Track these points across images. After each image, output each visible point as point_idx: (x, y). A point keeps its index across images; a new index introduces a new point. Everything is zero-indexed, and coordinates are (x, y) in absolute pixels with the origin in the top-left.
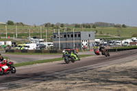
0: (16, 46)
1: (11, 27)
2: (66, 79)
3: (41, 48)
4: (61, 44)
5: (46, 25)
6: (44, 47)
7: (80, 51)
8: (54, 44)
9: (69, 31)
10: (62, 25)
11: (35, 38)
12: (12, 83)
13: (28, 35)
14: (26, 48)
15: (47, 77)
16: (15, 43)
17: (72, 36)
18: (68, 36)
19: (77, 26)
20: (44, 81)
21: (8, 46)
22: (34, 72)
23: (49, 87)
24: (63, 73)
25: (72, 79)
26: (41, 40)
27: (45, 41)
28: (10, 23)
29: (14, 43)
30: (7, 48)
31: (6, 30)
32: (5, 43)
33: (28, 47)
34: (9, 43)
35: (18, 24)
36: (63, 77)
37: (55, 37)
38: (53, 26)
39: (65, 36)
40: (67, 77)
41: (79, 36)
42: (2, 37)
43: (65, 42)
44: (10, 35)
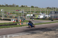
0: (35, 16)
1: (33, 9)
2: (56, 31)
3: (45, 17)
4: (54, 16)
5: (48, 8)
8: (51, 16)
9: (57, 11)
11: (42, 13)
12: (33, 31)
13: (40, 12)
14: (39, 17)
15: (48, 29)
16: (34, 15)
20: (46, 31)
22: (42, 27)
24: (55, 28)
26: (45, 14)
27: (47, 15)
28: (32, 7)
30: (31, 17)
31: (31, 10)
32: (30, 15)
33: (40, 17)
34: (32, 15)
35: (35, 7)
37: (51, 13)
39: (56, 13)
42: (29, 13)
43: (55, 15)
44: (32, 12)
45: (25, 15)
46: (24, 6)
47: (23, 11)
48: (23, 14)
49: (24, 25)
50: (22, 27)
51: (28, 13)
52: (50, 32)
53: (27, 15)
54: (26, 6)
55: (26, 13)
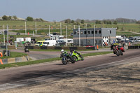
0: (35, 42)
1: (31, 24)
3: (60, 44)
4: (82, 41)
5: (66, 21)
6: (64, 43)
7: (101, 47)
8: (74, 41)
9: (90, 28)
10: (82, 22)
11: (54, 34)
12: (31, 80)
13: (47, 31)
14: (46, 45)
15: (68, 74)
17: (93, 32)
18: (89, 32)
19: (98, 22)
20: (64, 78)
21: (28, 42)
22: (53, 69)
23: (69, 85)
24: (83, 70)
25: (92, 76)
26: (61, 36)
28: (29, 19)
29: (33, 40)
30: (27, 45)
31: (26, 26)
32: (24, 40)
33: (48, 43)
34: (29, 39)
35: (37, 20)
36: (83, 75)
37: (75, 33)
38: (73, 22)
39: (85, 33)
40: (88, 74)
41: (100, 32)
42: (21, 34)
43: (85, 38)
44: (29, 31)
45: (12, 40)
46: (10, 17)
47: (8, 30)
48: (8, 38)
49: (9, 66)
50: (6, 69)
51: (19, 36)
52: (72, 80)
53: (17, 39)
54: (15, 17)
55: (15, 34)
